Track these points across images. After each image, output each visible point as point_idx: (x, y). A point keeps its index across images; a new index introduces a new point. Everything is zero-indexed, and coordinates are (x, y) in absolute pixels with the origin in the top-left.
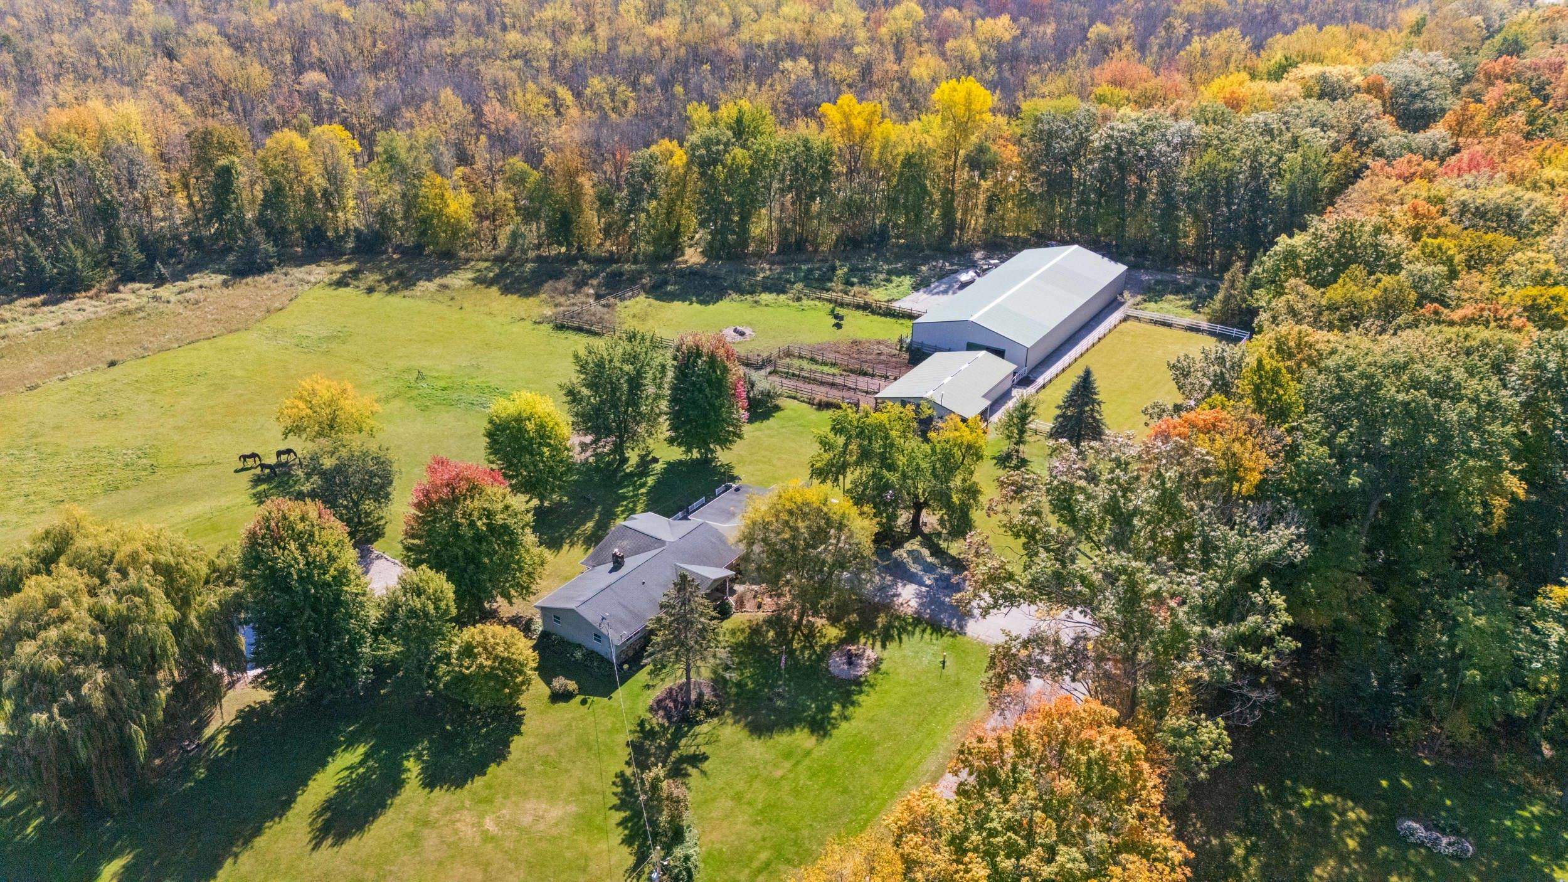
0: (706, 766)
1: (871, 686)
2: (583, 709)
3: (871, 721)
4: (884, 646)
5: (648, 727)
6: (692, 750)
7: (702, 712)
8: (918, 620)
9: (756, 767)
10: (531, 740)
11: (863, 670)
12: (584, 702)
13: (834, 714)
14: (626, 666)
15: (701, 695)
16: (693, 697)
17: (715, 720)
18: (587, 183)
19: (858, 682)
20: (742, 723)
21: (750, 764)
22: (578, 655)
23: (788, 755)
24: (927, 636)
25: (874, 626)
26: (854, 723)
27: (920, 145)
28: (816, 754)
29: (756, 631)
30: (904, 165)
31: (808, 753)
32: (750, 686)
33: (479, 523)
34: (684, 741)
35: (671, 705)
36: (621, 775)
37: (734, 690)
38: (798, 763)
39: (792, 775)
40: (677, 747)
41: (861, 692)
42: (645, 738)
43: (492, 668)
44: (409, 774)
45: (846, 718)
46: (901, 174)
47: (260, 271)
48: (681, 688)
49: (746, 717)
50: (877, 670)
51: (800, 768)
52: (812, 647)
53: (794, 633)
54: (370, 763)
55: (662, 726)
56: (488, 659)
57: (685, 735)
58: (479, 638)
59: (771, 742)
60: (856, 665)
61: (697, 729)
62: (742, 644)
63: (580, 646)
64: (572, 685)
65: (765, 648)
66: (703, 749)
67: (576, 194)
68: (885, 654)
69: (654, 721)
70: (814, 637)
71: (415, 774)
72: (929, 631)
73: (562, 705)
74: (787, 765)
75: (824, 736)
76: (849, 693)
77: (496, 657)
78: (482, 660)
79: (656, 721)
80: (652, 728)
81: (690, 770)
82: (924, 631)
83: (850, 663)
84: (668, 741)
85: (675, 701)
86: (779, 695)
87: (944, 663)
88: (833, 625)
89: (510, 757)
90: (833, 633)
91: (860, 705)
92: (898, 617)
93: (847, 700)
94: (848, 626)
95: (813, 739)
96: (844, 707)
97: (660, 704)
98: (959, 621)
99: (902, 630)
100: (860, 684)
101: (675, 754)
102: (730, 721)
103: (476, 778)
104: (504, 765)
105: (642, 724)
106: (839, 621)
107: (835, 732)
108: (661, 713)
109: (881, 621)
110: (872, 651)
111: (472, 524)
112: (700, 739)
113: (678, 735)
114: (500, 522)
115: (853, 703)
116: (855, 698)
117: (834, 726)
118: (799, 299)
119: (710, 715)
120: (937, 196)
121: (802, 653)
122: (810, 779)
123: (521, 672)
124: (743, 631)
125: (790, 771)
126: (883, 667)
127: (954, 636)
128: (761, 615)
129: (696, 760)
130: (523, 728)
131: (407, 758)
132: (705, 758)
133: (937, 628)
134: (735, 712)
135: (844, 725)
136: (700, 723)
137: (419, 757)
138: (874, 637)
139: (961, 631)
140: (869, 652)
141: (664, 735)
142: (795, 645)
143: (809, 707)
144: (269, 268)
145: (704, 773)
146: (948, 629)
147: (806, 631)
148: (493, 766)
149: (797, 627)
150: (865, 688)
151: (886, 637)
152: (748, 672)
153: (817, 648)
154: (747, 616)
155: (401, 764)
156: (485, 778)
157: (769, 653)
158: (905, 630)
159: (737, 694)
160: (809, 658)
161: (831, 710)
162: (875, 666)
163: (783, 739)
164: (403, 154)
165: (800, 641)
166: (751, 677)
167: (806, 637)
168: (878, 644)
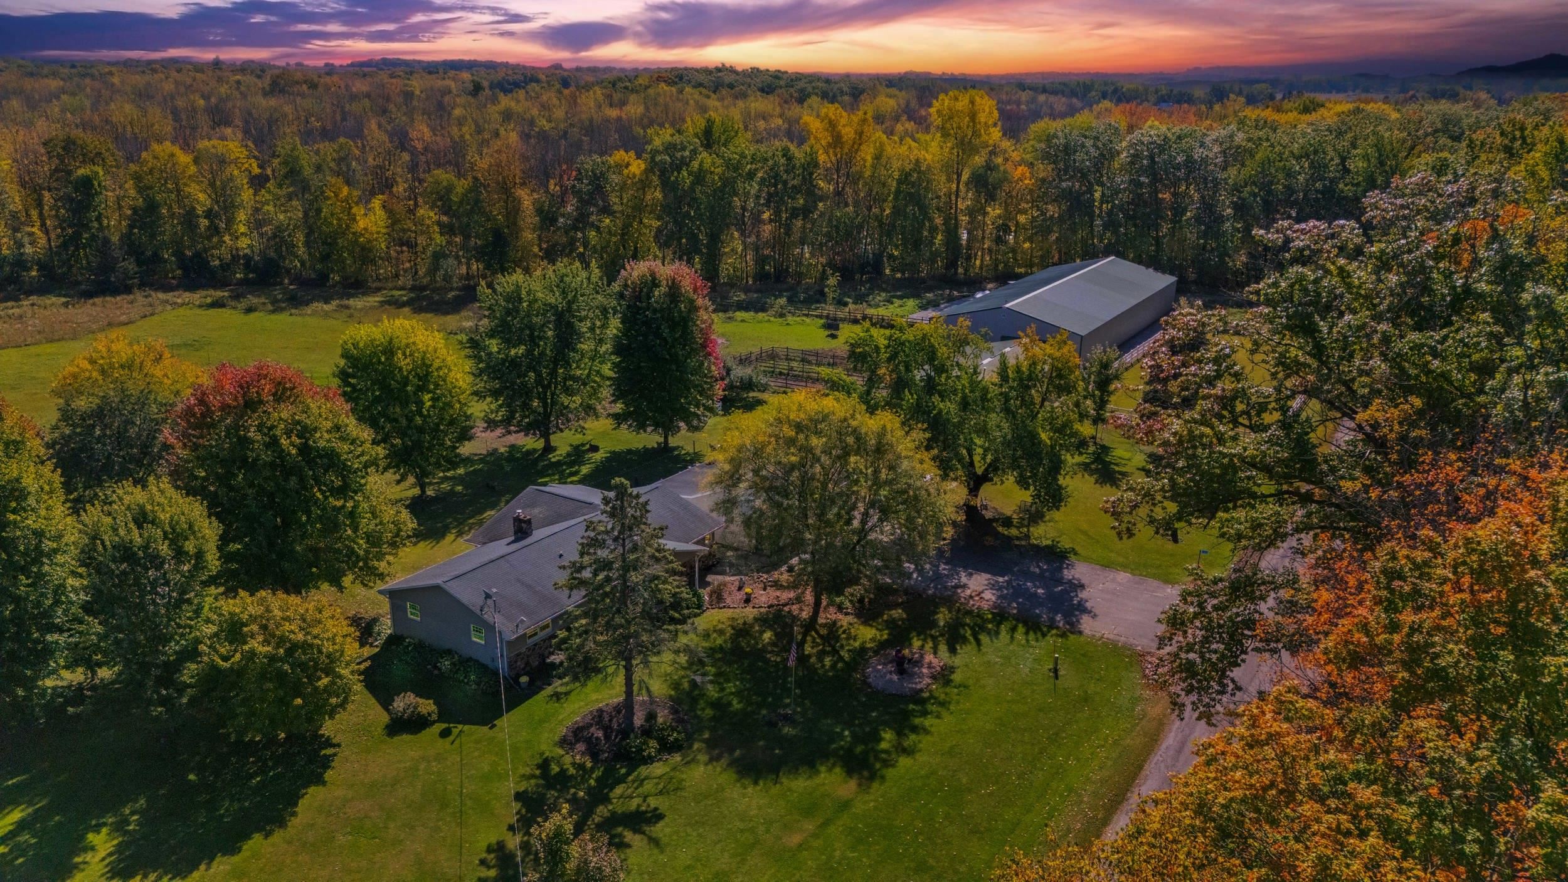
0: (659, 830)
1: (943, 704)
2: (444, 744)
3: (951, 753)
4: (953, 650)
5: (555, 769)
6: (634, 804)
7: (653, 743)
8: (1000, 616)
9: (752, 830)
10: (339, 792)
11: (923, 681)
12: (445, 734)
13: (884, 745)
14: (524, 679)
15: (651, 717)
16: (638, 720)
17: (677, 758)
18: (527, 199)
19: (916, 697)
20: (724, 762)
21: (740, 825)
22: (446, 664)
23: (809, 810)
24: (1020, 635)
25: (934, 624)
26: (921, 758)
27: (917, 161)
28: (859, 808)
29: (742, 631)
30: (900, 182)
31: (845, 805)
32: (736, 705)
33: (284, 441)
34: (618, 790)
35: (600, 734)
36: (499, 848)
37: (709, 712)
38: (826, 823)
39: (816, 843)
40: (606, 800)
41: (925, 713)
42: (550, 786)
43: (272, 659)
44: (88, 857)
45: (908, 752)
46: (898, 192)
47: (115, 291)
48: (617, 709)
49: (731, 751)
50: (947, 682)
51: (832, 829)
52: (835, 652)
53: (805, 635)
54: (25, 837)
55: (581, 767)
56: (266, 642)
57: (622, 780)
58: (254, 610)
59: (775, 790)
60: (912, 675)
61: (643, 771)
62: (721, 648)
63: (449, 652)
64: (427, 706)
65: (759, 654)
66: (653, 802)
67: (513, 211)
68: (957, 661)
69: (568, 759)
70: (837, 639)
71: (102, 854)
72: (1021, 629)
73: (406, 737)
74: (809, 826)
75: (872, 777)
76: (906, 715)
77: (282, 640)
78: (256, 644)
79: (570, 760)
80: (563, 771)
81: (629, 836)
82: (1013, 629)
83: (901, 671)
84: (590, 791)
85: (607, 729)
86: (786, 718)
87: (1056, 671)
88: (866, 623)
89: (295, 823)
90: (867, 634)
91: (927, 732)
92: (969, 613)
93: (904, 724)
94: (891, 624)
95: (853, 784)
96: (900, 734)
97: (577, 735)
98: (1065, 616)
99: (979, 628)
100: (922, 702)
101: (602, 811)
102: (703, 757)
103: (219, 859)
104: (278, 836)
105: (544, 765)
106: (874, 618)
107: (890, 773)
108: (581, 747)
109: (943, 617)
110: (935, 657)
111: (274, 443)
112: (648, 786)
113: (609, 781)
114: (322, 444)
115: (915, 729)
116: (917, 721)
117: (887, 764)
118: (782, 315)
119: (668, 747)
120: (938, 221)
121: (820, 659)
122: (853, 848)
123: (328, 671)
124: (721, 632)
125: (815, 836)
126: (957, 677)
127: (1063, 635)
128: (750, 613)
129: (640, 820)
130: (329, 775)
131: (97, 829)
132: (657, 816)
133: (1033, 626)
134: (711, 744)
135: (904, 761)
136: (648, 760)
137: (120, 827)
138: (934, 638)
139: (1073, 628)
140: (929, 658)
141: (584, 780)
142: (808, 649)
143: (841, 736)
144: (128, 290)
145: (655, 842)
146: (1051, 627)
147: (824, 632)
148: (257, 837)
149: (810, 625)
150: (930, 707)
151: (954, 639)
152: (731, 687)
153: (844, 654)
154: (729, 613)
155: (82, 837)
156: (236, 859)
157: (767, 661)
158: (983, 628)
159: (713, 718)
160: (833, 666)
161: (881, 739)
162: (944, 676)
163: (799, 784)
164: (308, 171)
165: (815, 644)
166: (738, 694)
167: (825, 639)
168: (943, 648)
